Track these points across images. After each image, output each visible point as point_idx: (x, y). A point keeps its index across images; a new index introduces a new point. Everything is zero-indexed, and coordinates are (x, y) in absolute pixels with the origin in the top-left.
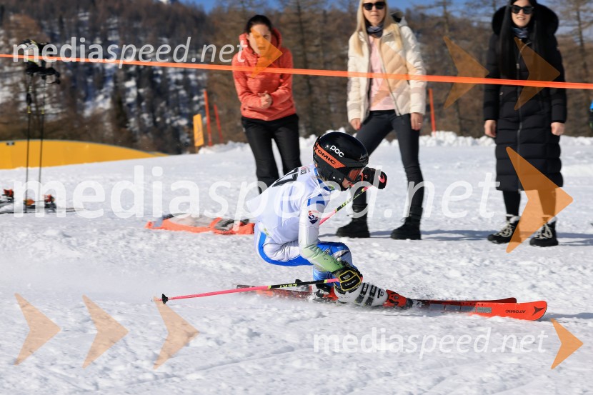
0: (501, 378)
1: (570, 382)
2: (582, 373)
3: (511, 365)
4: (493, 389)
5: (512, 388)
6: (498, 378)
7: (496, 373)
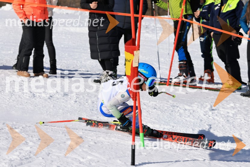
0: (21, 159)
1: (52, 161)
2: (58, 157)
3: (26, 151)
4: (16, 164)
5: (25, 164)
6: (19, 159)
7: (19, 156)
